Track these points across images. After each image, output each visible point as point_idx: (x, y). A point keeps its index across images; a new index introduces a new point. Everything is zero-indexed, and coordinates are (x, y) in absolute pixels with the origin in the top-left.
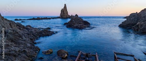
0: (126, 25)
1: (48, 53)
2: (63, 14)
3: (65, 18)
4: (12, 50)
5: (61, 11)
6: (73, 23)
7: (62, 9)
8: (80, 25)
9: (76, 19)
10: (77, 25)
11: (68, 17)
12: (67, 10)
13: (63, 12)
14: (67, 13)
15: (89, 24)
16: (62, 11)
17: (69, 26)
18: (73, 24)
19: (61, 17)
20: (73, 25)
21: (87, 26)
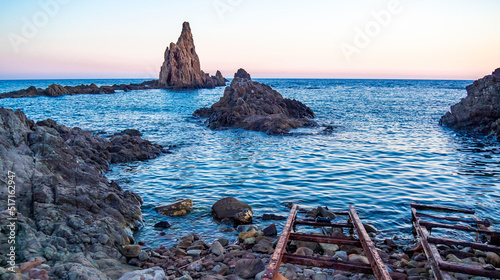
0: (469, 119)
1: (178, 209)
2: (174, 69)
3: (185, 88)
4: (81, 190)
5: (168, 53)
6: (239, 110)
7: (172, 44)
8: (270, 117)
9: (248, 91)
10: (260, 117)
11: (200, 82)
12: (193, 50)
13: (177, 58)
14: (196, 63)
15: (310, 112)
16: (172, 55)
17: (221, 120)
18: (238, 115)
19: (163, 81)
20: (238, 119)
21: (301, 123)
